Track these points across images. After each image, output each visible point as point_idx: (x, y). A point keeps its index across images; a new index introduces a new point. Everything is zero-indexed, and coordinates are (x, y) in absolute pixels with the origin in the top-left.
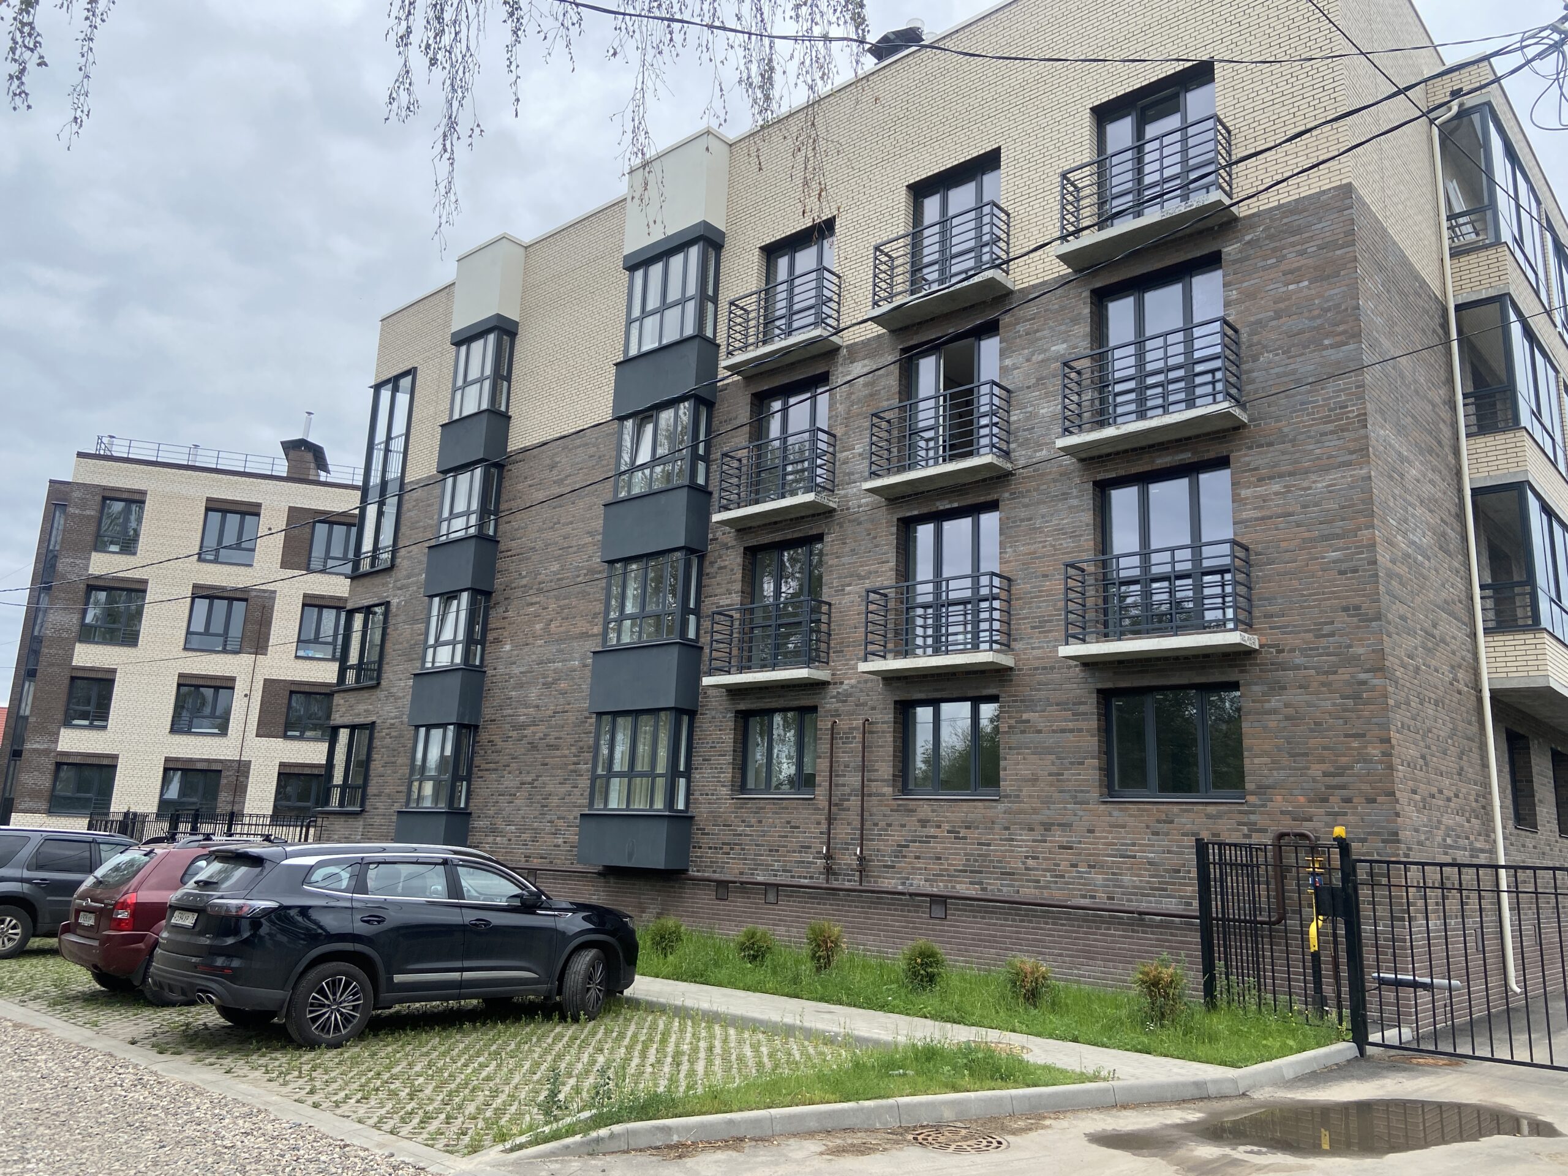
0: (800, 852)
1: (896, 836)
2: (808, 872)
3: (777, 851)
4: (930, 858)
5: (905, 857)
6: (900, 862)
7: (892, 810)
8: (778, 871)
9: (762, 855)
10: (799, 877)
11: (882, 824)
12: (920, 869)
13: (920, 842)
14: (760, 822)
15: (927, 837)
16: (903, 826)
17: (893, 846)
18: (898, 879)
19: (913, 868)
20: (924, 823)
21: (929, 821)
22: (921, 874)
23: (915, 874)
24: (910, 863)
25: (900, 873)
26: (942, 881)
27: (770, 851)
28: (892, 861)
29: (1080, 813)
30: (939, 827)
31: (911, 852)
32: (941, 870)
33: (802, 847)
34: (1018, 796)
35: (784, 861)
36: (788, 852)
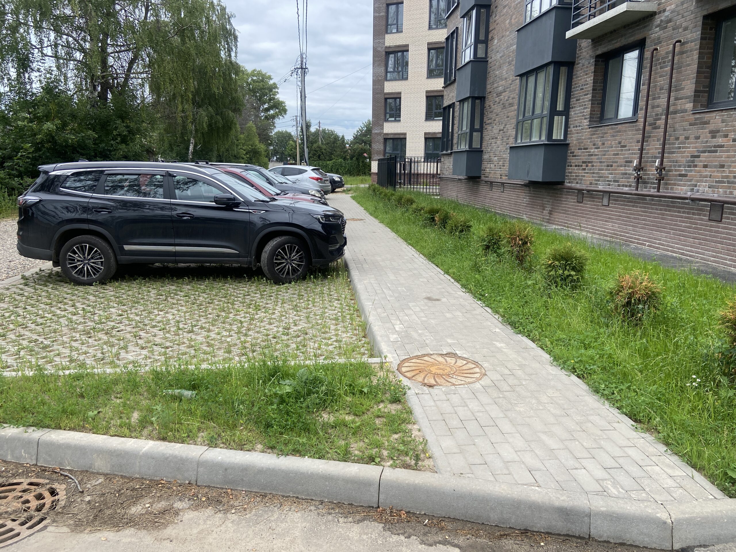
1: (692, 148)
4: (715, 166)
5: (696, 166)
6: (691, 171)
7: (691, 125)
8: (610, 181)
9: (602, 170)
11: (682, 138)
12: (706, 176)
13: (709, 152)
15: (715, 146)
16: (697, 138)
17: (688, 157)
18: (689, 186)
19: (701, 176)
20: (714, 134)
21: (718, 131)
22: (706, 181)
23: (702, 182)
24: (699, 172)
25: (691, 181)
26: (722, 187)
28: (686, 170)
30: (726, 136)
31: (701, 161)
32: (723, 177)
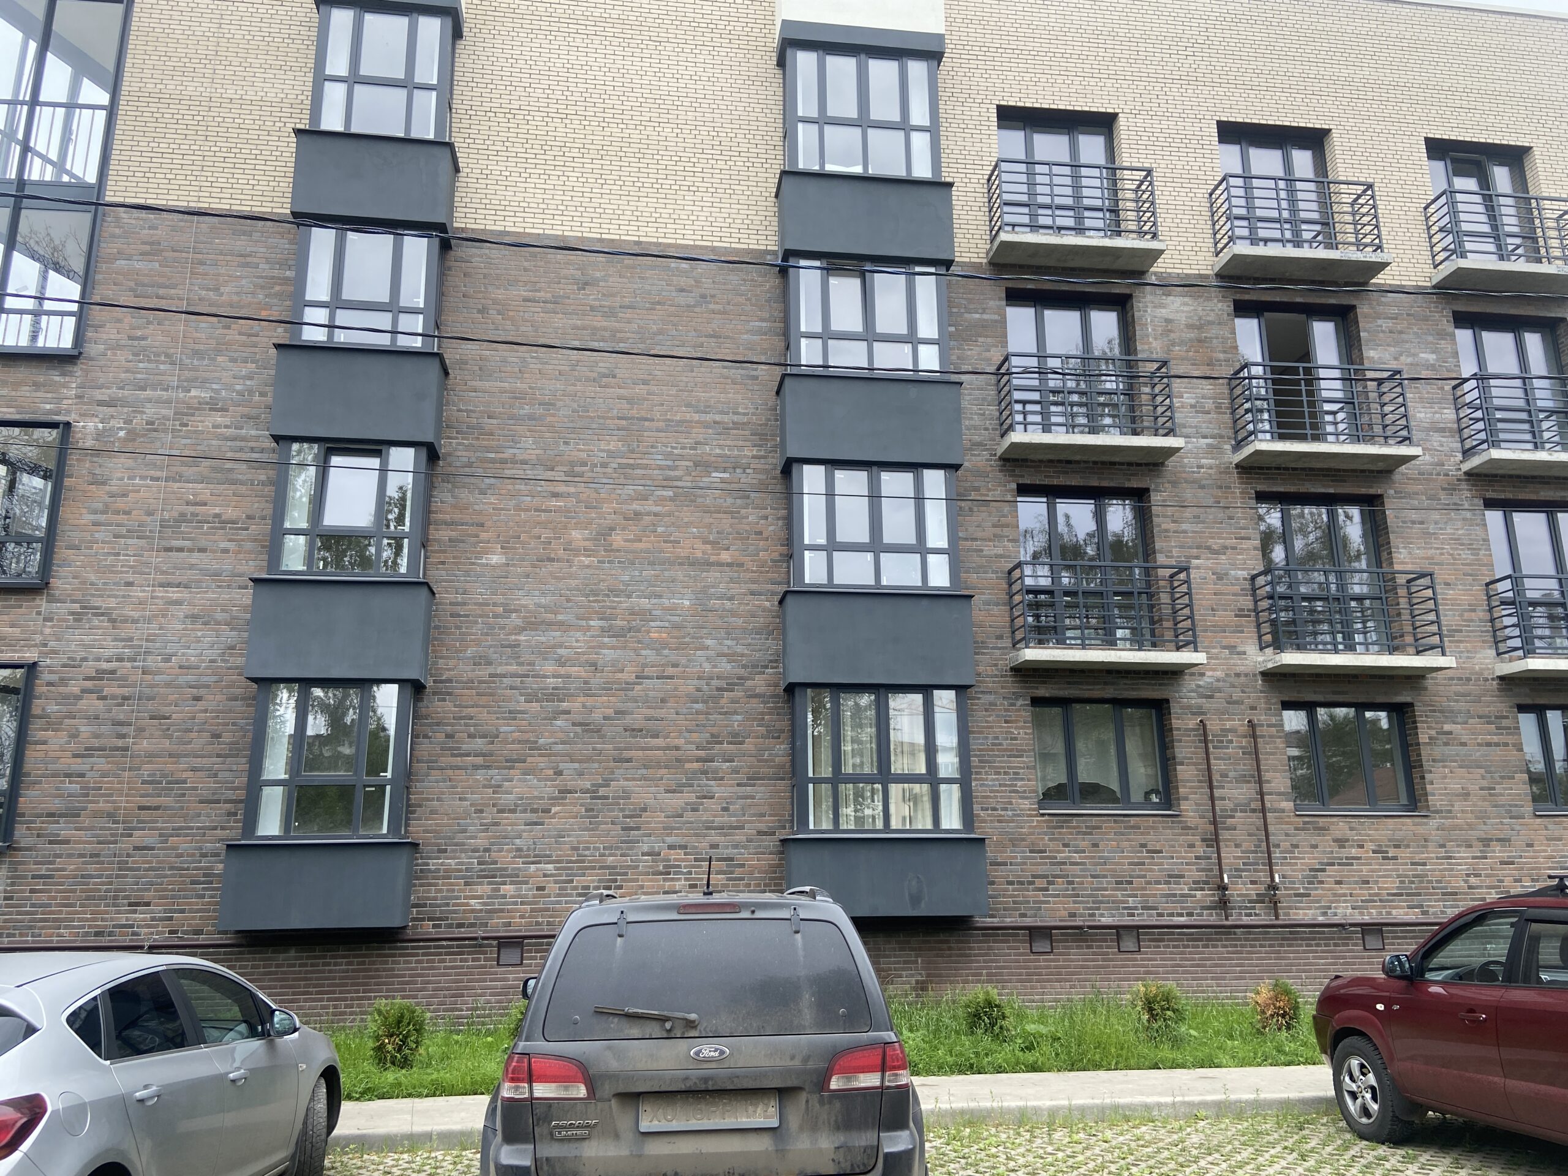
0: (1168, 883)
1: (1308, 859)
2: (1183, 908)
3: (1131, 883)
4: (1356, 883)
5: (1322, 882)
6: (1316, 889)
7: (1296, 829)
8: (1136, 908)
9: (1106, 889)
10: (1172, 915)
11: (1285, 845)
12: (1345, 895)
13: (1339, 864)
14: (1096, 845)
15: (1347, 858)
16: (1315, 846)
17: (1304, 870)
18: (1317, 908)
19: (1335, 895)
20: (1341, 842)
21: (1347, 840)
22: (1345, 901)
23: (1339, 902)
24: (1330, 889)
25: (1318, 902)
26: (1373, 907)
27: (1117, 883)
28: (1307, 889)
29: (1518, 827)
30: (1362, 847)
31: (1329, 876)
32: (1370, 895)
33: (1170, 876)
34: (1450, 811)
35: (1142, 896)
36: (1149, 883)
